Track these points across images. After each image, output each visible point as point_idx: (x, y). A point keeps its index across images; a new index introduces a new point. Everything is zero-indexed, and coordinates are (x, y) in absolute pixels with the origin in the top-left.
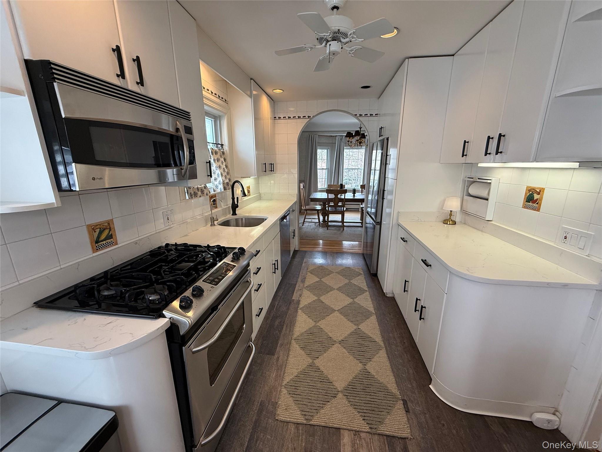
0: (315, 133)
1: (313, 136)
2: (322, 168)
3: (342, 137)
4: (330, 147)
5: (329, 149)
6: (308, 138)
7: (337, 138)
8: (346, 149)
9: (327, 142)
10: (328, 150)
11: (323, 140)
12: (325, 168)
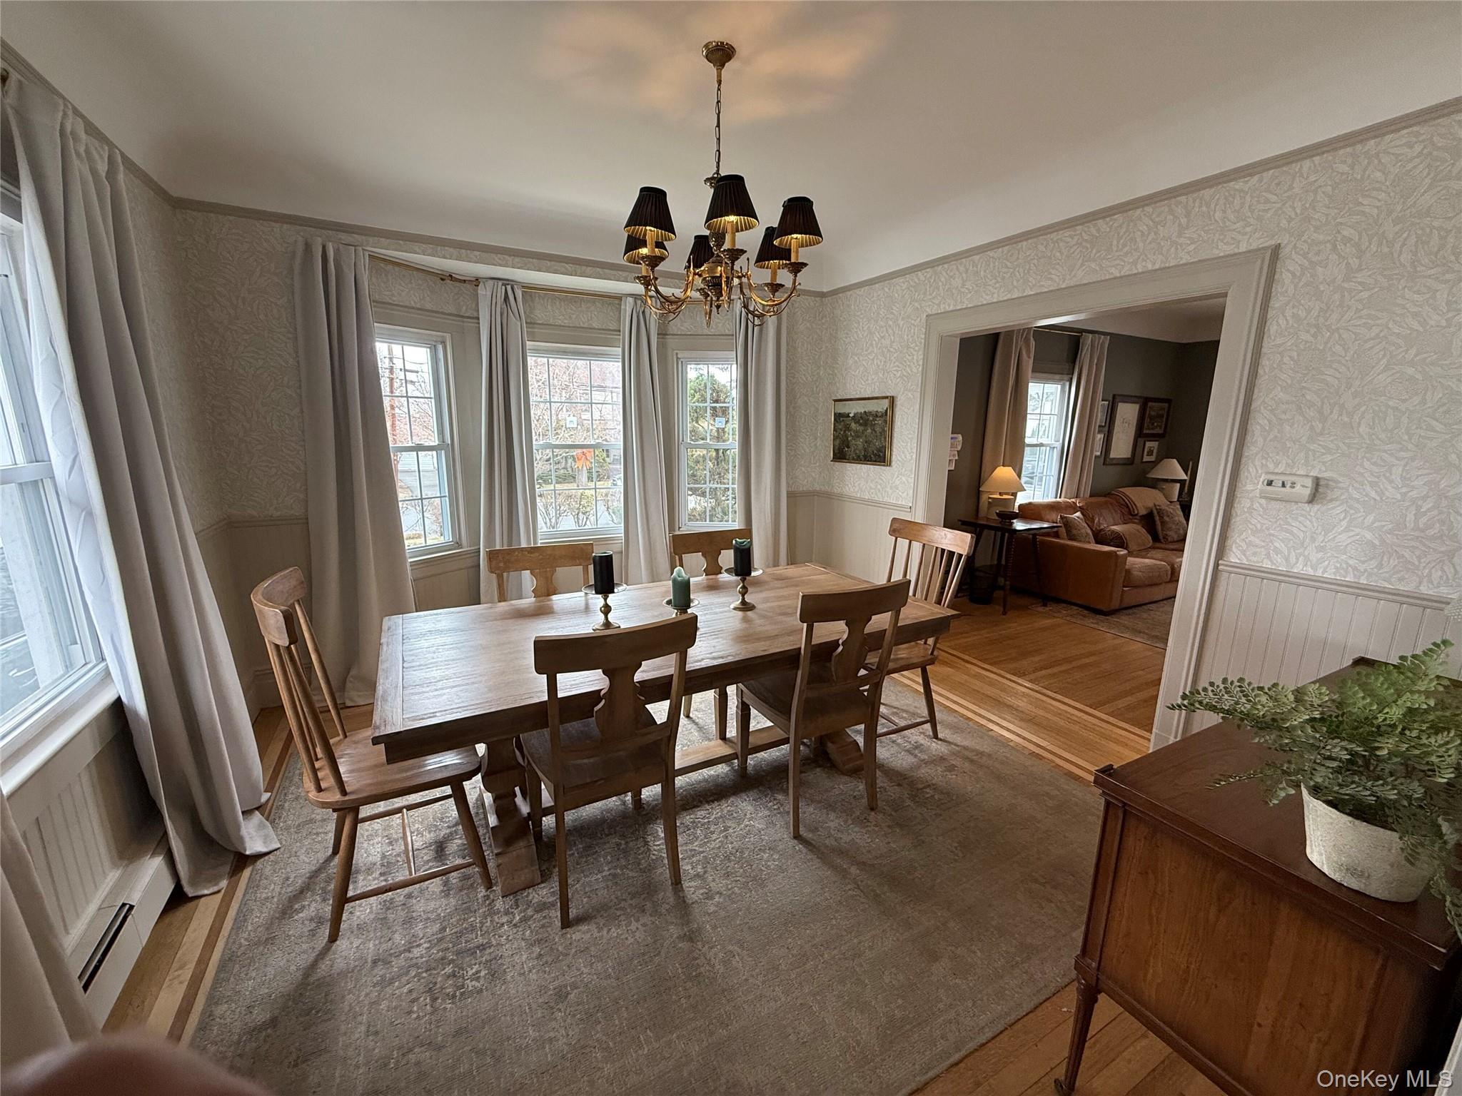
0: (345, 237)
1: (337, 252)
2: (417, 441)
3: (509, 288)
4: (448, 336)
5: (443, 343)
6: (298, 261)
7: (484, 292)
8: (537, 351)
9: (428, 306)
10: (440, 348)
11: (406, 293)
12: (434, 441)
